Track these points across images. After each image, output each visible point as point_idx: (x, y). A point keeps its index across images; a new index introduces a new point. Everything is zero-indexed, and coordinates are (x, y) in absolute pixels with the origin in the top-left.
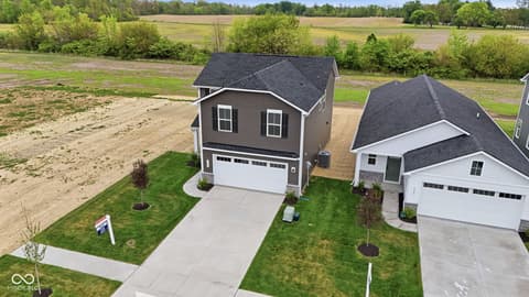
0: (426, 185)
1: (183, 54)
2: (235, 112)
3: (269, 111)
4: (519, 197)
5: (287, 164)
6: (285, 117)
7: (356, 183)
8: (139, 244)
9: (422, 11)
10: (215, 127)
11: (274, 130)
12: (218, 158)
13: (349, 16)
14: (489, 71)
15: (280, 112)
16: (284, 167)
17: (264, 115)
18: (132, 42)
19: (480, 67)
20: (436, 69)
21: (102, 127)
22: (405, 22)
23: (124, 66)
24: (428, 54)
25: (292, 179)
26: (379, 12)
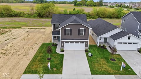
0: (118, 43)
1: (21, 15)
2: (71, 30)
3: (80, 29)
4: (137, 43)
5: (85, 42)
6: (85, 30)
7: (98, 45)
8: (57, 69)
9: (79, 3)
10: (65, 34)
11: (82, 34)
12: (65, 43)
13: (59, 4)
14: (102, 17)
15: (83, 29)
16: (84, 43)
17: (79, 30)
18: (4, 12)
19: (100, 16)
20: (91, 17)
21: (15, 38)
22: (74, 5)
23: (3, 19)
24: (89, 13)
25: (86, 46)
26: (67, 3)
